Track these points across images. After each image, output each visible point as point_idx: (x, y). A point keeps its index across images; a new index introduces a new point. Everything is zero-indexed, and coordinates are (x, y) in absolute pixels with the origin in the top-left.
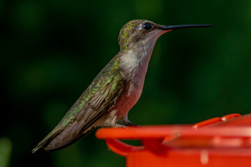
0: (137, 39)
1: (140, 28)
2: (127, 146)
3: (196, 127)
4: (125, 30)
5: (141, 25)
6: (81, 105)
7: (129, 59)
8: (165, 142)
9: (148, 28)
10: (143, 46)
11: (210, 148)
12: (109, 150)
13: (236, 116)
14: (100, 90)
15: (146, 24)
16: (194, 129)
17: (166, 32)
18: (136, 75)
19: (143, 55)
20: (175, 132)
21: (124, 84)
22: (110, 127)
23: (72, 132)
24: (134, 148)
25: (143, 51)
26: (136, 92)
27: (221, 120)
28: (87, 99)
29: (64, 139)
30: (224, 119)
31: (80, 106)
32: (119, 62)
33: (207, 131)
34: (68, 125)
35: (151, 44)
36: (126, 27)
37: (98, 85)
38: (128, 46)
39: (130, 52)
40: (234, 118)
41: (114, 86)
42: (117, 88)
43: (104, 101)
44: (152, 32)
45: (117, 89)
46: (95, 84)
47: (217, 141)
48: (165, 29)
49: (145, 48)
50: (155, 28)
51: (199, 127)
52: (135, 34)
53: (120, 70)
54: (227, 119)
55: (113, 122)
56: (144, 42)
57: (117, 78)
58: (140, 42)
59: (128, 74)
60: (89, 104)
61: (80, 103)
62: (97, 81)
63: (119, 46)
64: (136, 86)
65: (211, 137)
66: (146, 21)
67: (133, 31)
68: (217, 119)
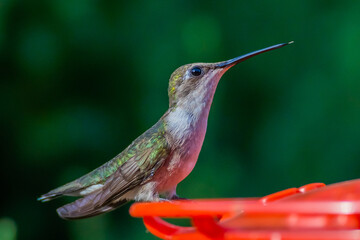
0: (187, 92)
3: (264, 200)
6: (112, 168)
8: (222, 222)
11: (284, 229)
12: (147, 231)
13: (319, 186)
14: (138, 155)
16: (262, 203)
18: (186, 141)
19: (198, 110)
20: (237, 207)
24: (182, 229)
25: (196, 106)
27: (298, 192)
28: (120, 163)
30: (302, 190)
31: (109, 169)
33: (280, 206)
40: (316, 189)
41: (154, 154)
42: (157, 155)
43: (139, 170)
44: (205, 76)
45: (158, 158)
46: (135, 145)
47: (293, 221)
51: (269, 201)
53: (163, 136)
54: (307, 190)
56: (195, 93)
57: (160, 145)
60: (121, 171)
61: (112, 165)
62: (137, 142)
65: (285, 215)
68: (294, 189)
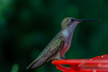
0: (68, 25)
1: (69, 21)
2: (64, 67)
3: (91, 60)
4: (63, 21)
5: (70, 19)
7: (65, 33)
8: (79, 66)
9: (72, 21)
10: (70, 28)
11: (97, 68)
12: (57, 69)
13: (107, 56)
14: (53, 45)
15: (72, 19)
17: (80, 22)
19: (71, 31)
20: (83, 61)
21: (63, 43)
22: (57, 59)
23: (42, 61)
24: (67, 68)
25: (71, 30)
26: (68, 46)
27: (101, 57)
28: (48, 49)
29: (39, 64)
30: (102, 57)
31: (46, 51)
32: (61, 34)
33: (96, 61)
34: (41, 58)
35: (74, 27)
36: (64, 20)
37: (53, 43)
38: (65, 28)
39: (66, 30)
40: (106, 56)
41: (59, 43)
43: (55, 49)
44: (74, 22)
45: (60, 45)
47: (100, 65)
48: (79, 21)
49: (71, 28)
50: (75, 20)
51: (93, 60)
52: (67, 23)
53: (62, 37)
54: (104, 56)
55: (59, 58)
56: (71, 26)
57: (60, 40)
58: (69, 26)
59: (65, 39)
61: (46, 50)
62: (52, 41)
63: (61, 28)
64: (68, 43)
65: (97, 64)
66: (72, 18)
67: (67, 22)
68: (100, 56)
